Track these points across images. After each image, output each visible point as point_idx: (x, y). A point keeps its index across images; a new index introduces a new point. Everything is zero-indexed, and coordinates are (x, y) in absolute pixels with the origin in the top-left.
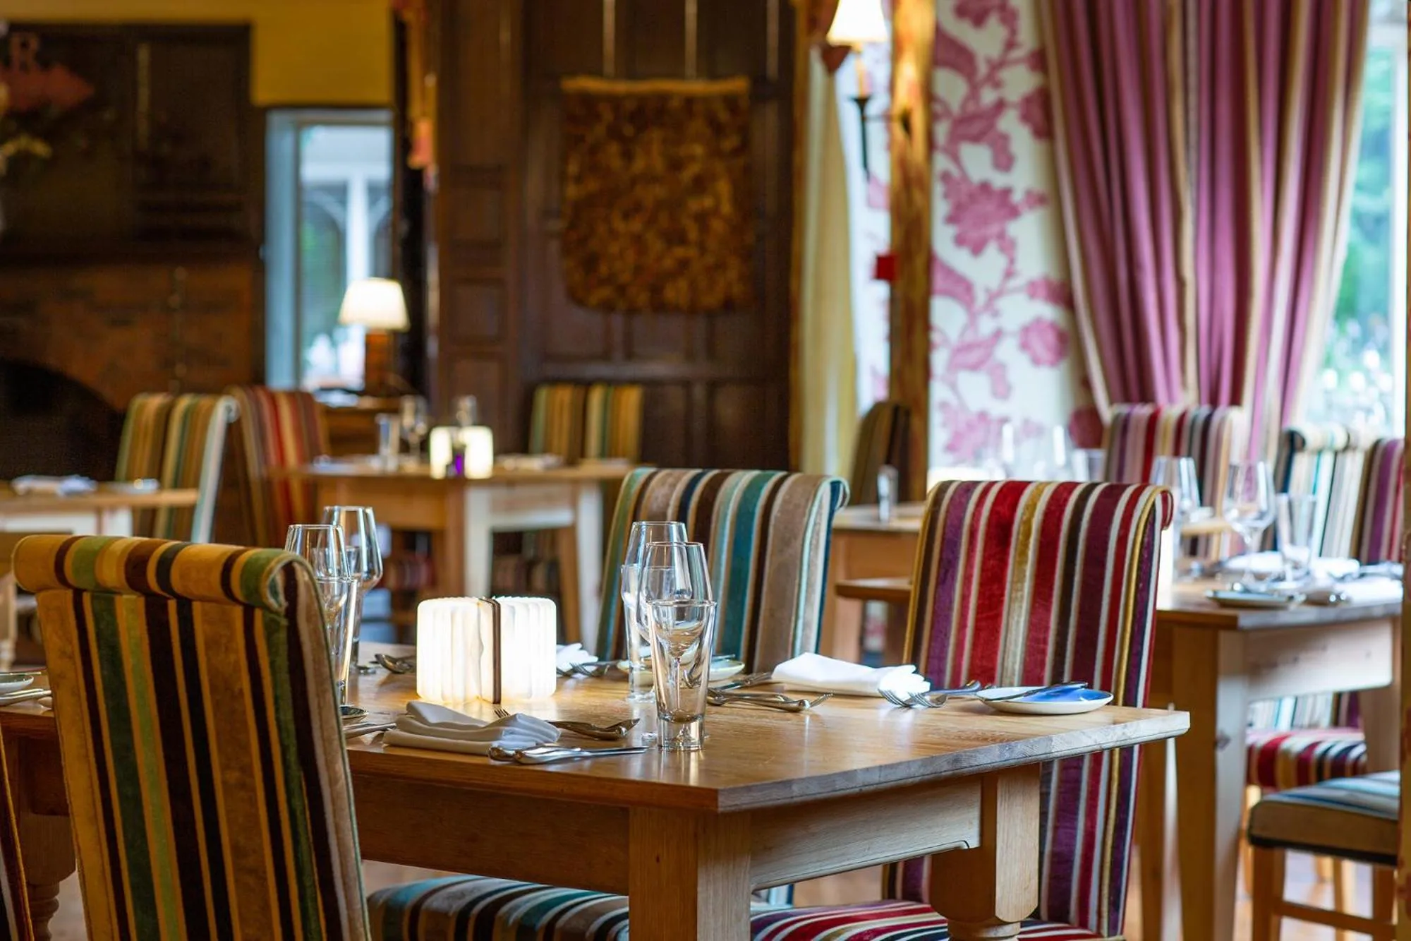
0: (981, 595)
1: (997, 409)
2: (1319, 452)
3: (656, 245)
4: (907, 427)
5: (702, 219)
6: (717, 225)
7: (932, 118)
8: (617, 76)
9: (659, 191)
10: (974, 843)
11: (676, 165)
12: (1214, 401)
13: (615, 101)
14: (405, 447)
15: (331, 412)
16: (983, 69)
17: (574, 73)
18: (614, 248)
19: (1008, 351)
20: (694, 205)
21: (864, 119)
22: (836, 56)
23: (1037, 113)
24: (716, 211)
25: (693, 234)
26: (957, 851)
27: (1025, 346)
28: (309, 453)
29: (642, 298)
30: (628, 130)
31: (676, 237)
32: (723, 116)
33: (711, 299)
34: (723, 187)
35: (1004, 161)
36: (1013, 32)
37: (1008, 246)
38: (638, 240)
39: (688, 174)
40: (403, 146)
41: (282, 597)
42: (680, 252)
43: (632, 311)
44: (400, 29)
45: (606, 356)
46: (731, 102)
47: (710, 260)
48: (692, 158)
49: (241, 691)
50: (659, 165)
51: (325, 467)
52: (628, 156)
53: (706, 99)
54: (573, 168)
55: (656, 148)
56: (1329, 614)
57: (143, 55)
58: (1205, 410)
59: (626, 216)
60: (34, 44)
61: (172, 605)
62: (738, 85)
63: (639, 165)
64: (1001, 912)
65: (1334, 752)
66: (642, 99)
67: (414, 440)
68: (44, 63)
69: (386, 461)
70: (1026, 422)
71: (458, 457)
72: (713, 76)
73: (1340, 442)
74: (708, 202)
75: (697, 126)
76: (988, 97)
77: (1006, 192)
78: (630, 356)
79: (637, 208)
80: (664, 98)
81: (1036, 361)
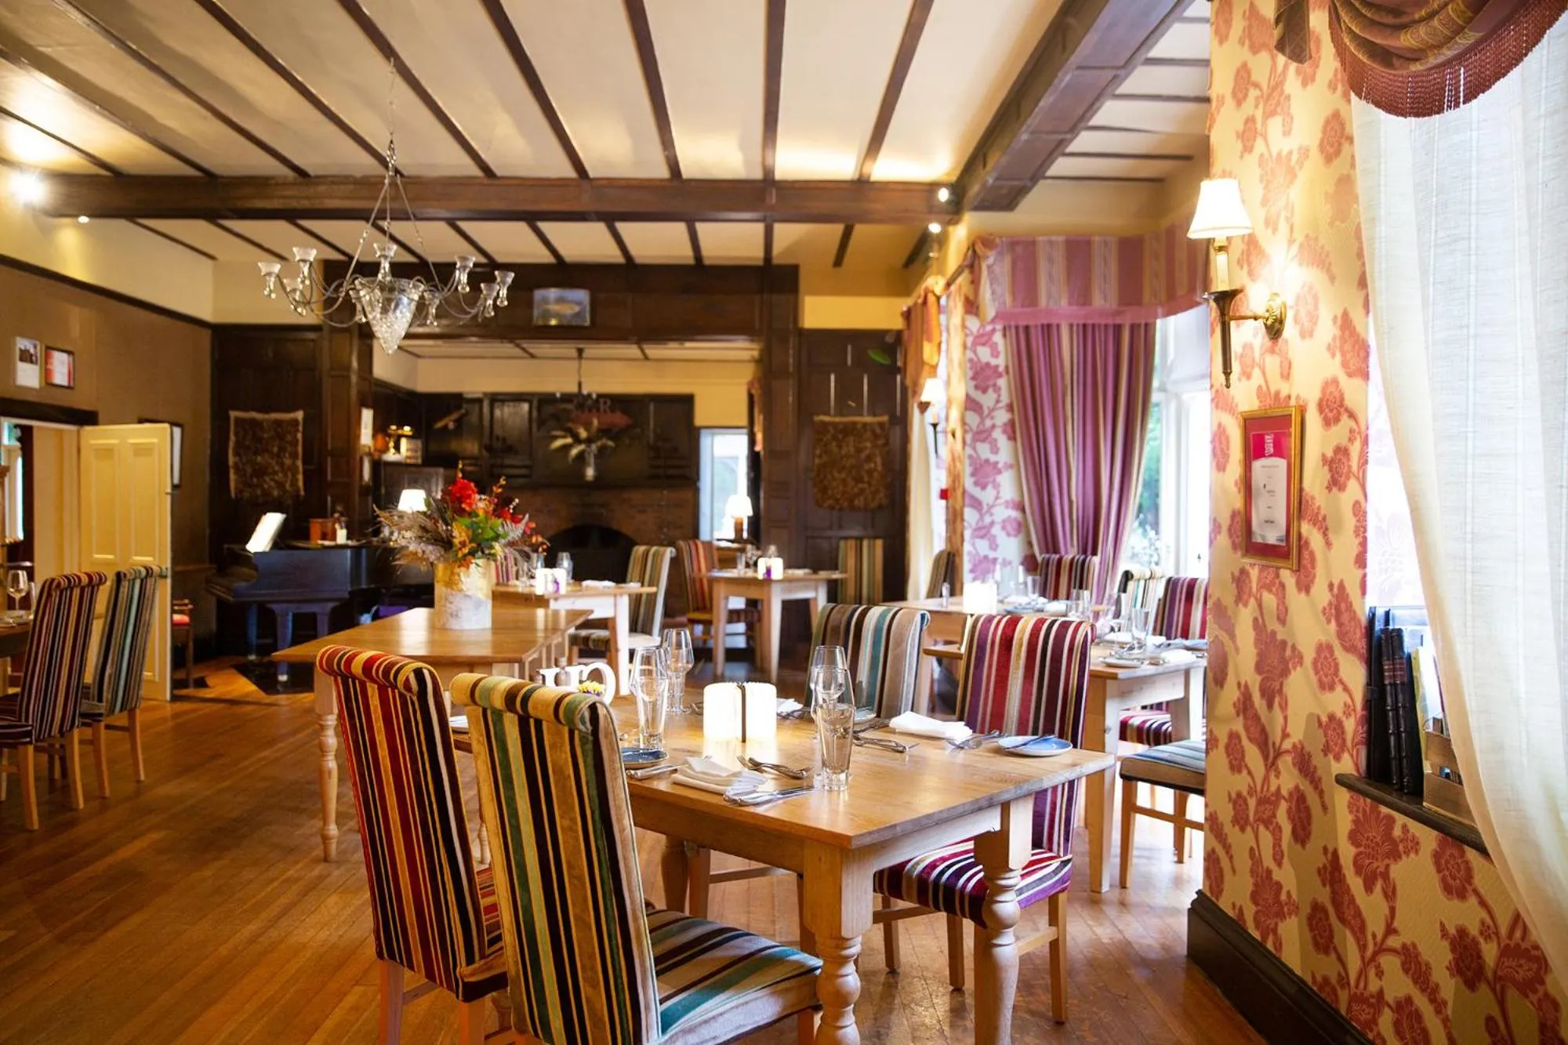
0: (997, 675)
1: (992, 555)
2: (1139, 580)
3: (851, 483)
4: (953, 562)
5: (870, 472)
6: (876, 474)
7: (965, 432)
8: (836, 415)
9: (851, 461)
10: (997, 828)
11: (859, 451)
12: (1085, 552)
13: (834, 425)
14: (748, 565)
15: (720, 549)
16: (986, 412)
17: (818, 414)
18: (834, 484)
19: (996, 530)
20: (866, 467)
21: (935, 433)
22: (924, 407)
23: (1009, 430)
24: (875, 470)
25: (866, 479)
26: (988, 833)
27: (1004, 528)
28: (711, 568)
29: (846, 504)
30: (840, 436)
31: (858, 480)
32: (878, 431)
33: (873, 505)
34: (879, 460)
35: (995, 450)
36: (999, 396)
37: (996, 486)
38: (844, 480)
39: (863, 455)
40: (752, 442)
41: (588, 725)
42: (861, 486)
43: (841, 510)
44: (751, 397)
45: (831, 528)
46: (881, 425)
47: (873, 489)
48: (866, 448)
49: (569, 776)
50: (852, 450)
51: (717, 574)
52: (840, 447)
53: (871, 424)
54: (818, 452)
55: (851, 443)
56: (1160, 669)
57: (652, 407)
58: (1082, 557)
59: (839, 472)
60: (609, 403)
61: (532, 721)
62: (885, 418)
63: (844, 451)
64: (1011, 866)
65: (1154, 726)
66: (846, 425)
67: (751, 562)
68: (613, 410)
69: (740, 571)
70: (1004, 560)
71: (769, 571)
72: (875, 415)
73: (1148, 575)
74: (872, 465)
75: (868, 434)
76: (988, 423)
77: (996, 463)
78: (840, 527)
79: (844, 468)
80: (854, 423)
81: (1009, 535)
